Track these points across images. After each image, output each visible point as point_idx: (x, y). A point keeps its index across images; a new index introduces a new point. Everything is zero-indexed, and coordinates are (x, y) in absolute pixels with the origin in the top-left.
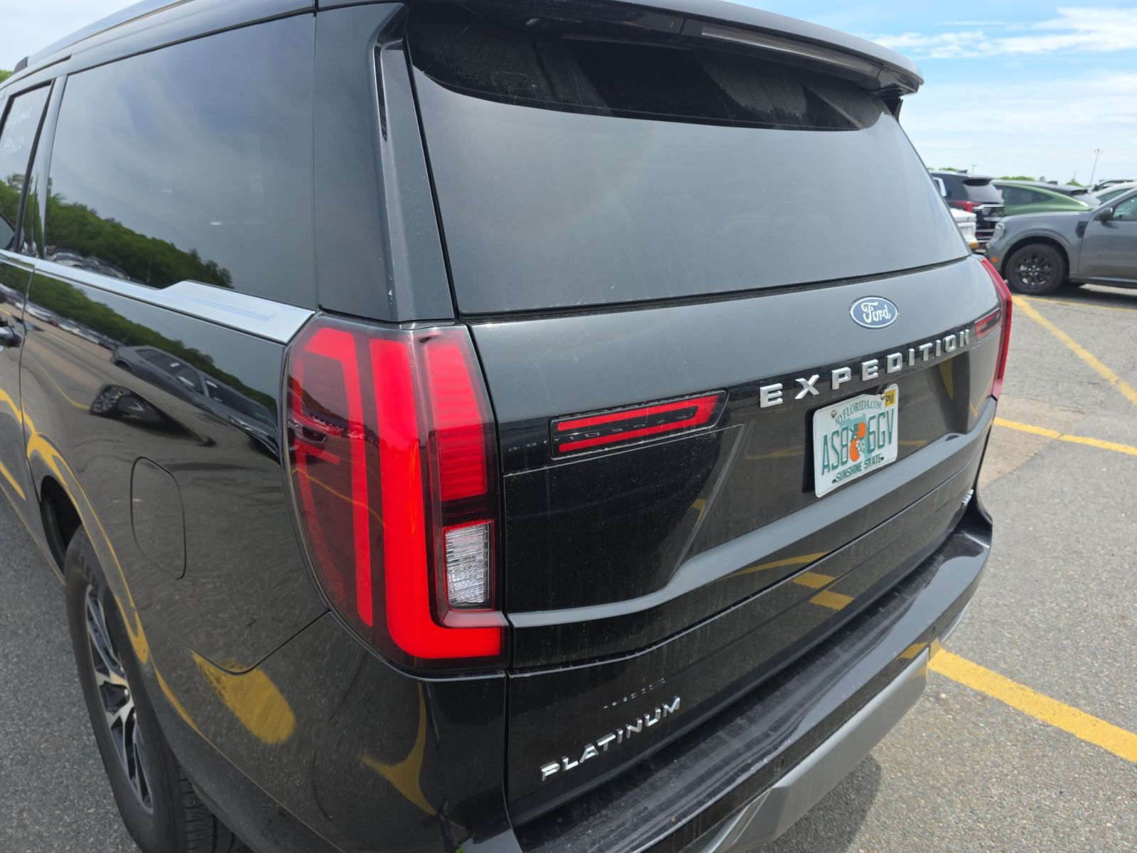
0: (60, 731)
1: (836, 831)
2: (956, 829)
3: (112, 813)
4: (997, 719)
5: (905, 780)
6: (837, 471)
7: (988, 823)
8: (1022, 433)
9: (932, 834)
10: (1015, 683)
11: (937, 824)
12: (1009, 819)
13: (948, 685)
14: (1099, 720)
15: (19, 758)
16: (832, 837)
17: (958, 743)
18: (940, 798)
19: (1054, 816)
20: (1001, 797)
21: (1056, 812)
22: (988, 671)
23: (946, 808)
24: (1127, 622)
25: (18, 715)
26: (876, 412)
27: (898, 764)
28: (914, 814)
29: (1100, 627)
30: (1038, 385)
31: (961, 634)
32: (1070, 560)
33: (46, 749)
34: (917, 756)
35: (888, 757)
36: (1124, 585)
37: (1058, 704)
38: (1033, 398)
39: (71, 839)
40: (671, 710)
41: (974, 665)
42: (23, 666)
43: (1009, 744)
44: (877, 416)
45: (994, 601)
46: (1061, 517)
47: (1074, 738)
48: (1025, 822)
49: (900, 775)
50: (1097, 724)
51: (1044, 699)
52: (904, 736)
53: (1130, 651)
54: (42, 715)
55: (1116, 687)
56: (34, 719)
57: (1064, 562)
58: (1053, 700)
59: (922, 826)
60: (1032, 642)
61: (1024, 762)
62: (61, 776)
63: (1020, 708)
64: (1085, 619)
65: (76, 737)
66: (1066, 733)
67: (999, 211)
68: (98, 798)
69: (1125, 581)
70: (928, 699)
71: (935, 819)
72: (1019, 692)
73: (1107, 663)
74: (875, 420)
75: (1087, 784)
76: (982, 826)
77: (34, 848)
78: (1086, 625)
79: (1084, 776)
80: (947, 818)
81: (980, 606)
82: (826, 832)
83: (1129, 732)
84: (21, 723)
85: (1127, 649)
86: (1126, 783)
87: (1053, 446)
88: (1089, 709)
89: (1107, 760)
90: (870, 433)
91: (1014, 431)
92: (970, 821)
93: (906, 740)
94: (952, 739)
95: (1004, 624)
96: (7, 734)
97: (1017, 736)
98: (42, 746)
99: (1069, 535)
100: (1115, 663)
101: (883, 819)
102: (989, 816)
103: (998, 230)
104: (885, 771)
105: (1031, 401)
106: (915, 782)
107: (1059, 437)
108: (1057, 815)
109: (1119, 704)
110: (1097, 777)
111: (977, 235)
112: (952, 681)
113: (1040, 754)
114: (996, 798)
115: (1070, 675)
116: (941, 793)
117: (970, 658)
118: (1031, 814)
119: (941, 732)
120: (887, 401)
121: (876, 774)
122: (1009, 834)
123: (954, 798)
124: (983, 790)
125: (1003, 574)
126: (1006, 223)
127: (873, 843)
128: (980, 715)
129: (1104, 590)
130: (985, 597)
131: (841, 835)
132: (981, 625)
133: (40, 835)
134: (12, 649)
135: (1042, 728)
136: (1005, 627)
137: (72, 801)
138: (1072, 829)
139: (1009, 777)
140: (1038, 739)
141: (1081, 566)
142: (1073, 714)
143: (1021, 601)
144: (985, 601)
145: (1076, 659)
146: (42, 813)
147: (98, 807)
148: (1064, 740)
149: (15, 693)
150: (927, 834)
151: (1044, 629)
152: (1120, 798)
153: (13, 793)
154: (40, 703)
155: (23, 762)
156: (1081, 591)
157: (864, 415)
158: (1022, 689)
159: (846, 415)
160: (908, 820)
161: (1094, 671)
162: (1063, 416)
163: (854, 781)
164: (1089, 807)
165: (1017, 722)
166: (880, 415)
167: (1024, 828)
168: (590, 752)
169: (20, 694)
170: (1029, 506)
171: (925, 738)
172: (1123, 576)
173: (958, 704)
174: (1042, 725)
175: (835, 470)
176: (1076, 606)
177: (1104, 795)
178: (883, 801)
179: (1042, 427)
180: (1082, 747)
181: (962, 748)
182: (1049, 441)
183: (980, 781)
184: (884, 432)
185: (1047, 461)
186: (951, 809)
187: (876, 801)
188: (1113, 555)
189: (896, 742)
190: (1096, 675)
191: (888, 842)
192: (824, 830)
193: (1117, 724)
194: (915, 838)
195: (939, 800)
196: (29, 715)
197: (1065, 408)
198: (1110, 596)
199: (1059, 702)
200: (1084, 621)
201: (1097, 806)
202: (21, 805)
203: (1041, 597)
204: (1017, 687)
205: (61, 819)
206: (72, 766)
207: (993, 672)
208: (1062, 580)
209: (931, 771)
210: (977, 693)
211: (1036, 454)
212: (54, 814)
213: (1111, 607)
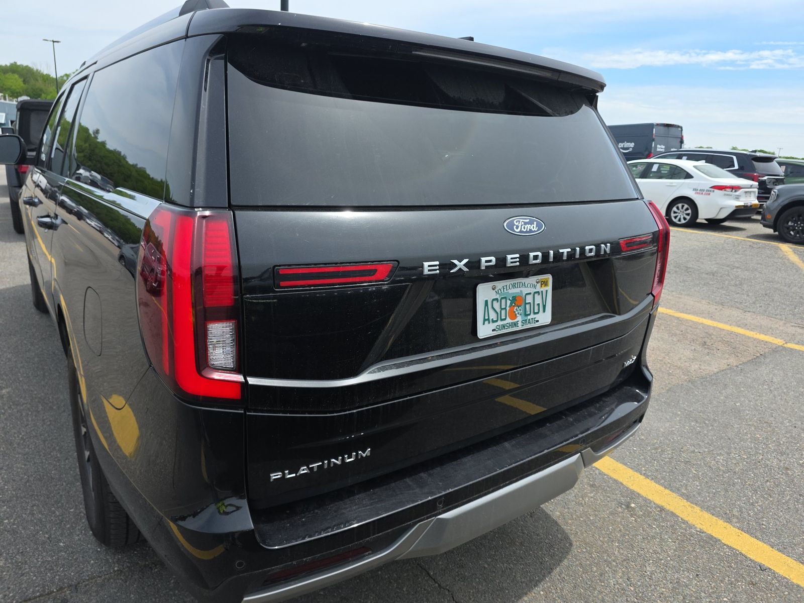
0: (65, 465)
1: (528, 579)
2: (612, 588)
3: (83, 513)
4: (667, 524)
5: (587, 554)
6: (496, 324)
7: (638, 588)
8: (755, 339)
9: (595, 589)
10: (689, 503)
11: (600, 583)
12: (653, 587)
13: (639, 499)
14: (743, 533)
15: (39, 477)
16: (524, 582)
17: (633, 536)
18: (608, 568)
19: (687, 589)
20: (652, 573)
21: (689, 587)
22: (671, 493)
23: (610, 575)
24: (789, 472)
25: (43, 453)
26: (533, 290)
27: (586, 544)
28: (586, 575)
29: (766, 473)
30: (779, 307)
31: (660, 468)
32: (760, 428)
33: (55, 474)
34: (600, 540)
35: (580, 539)
36: (796, 448)
37: (716, 520)
38: (774, 316)
39: (57, 524)
40: (364, 455)
41: (662, 488)
42: (52, 427)
43: (670, 540)
44: (532, 293)
45: (692, 448)
46: (764, 398)
47: (720, 543)
48: (664, 590)
49: (584, 550)
50: (741, 535)
51: (707, 515)
52: (596, 527)
53: (784, 492)
54: (56, 455)
55: (765, 513)
56: (52, 457)
57: (755, 429)
58: (713, 517)
59: (590, 583)
60: (711, 478)
61: (677, 553)
62: (59, 489)
63: (686, 519)
64: (757, 467)
65: (73, 469)
66: (715, 538)
67: (778, 182)
68: (77, 504)
69: (798, 445)
70: (621, 506)
71: (600, 580)
72: (690, 509)
73: (764, 498)
74: (531, 296)
75: (718, 572)
76: (632, 589)
77: (36, 526)
78: (755, 471)
79: (718, 567)
80: (609, 580)
81: (681, 451)
82: (521, 578)
83: (763, 543)
84: (44, 458)
85: (782, 489)
86: (749, 575)
87: (776, 350)
88: (738, 525)
89: (739, 559)
90: (526, 304)
91: (749, 338)
92: (624, 584)
93: (597, 530)
94: (630, 533)
95: (694, 465)
96: (35, 463)
97: (678, 536)
98: (53, 472)
99: (766, 411)
100: (769, 498)
101: (563, 575)
102: (639, 583)
103: (773, 194)
104: (575, 547)
105: (770, 318)
106: (594, 556)
107: (784, 344)
108: (689, 588)
109: (763, 524)
110: (728, 569)
111: (759, 198)
112: (642, 497)
113: (691, 549)
114: (648, 573)
115: (732, 502)
116: (610, 565)
117: (661, 484)
118: (670, 586)
119: (624, 528)
120: (542, 284)
121: (568, 548)
122: (650, 596)
123: (618, 569)
124: (641, 567)
125: (706, 432)
126: (779, 190)
127: (551, 589)
128: (655, 520)
129: (780, 449)
130: (686, 446)
131: (531, 581)
132: (677, 464)
133: (40, 520)
134: (48, 417)
135: (698, 533)
136: (694, 466)
137: (62, 504)
138: (697, 598)
139: (663, 561)
140: (693, 540)
141: (767, 432)
142: (725, 527)
143: (712, 451)
144: (685, 448)
145: (740, 493)
146: (44, 508)
147: (76, 509)
148: (712, 543)
149: (44, 441)
150: (591, 588)
151: (723, 471)
152: (740, 584)
153: (30, 496)
154: (57, 448)
155: (40, 480)
156: (761, 448)
157: (521, 291)
158: (692, 507)
159: (505, 290)
160: (581, 578)
161: (751, 501)
162: (791, 330)
163: (551, 550)
164: (715, 587)
165: (681, 528)
166: (535, 293)
167: (662, 594)
168: (303, 470)
169: (47, 442)
170: (742, 389)
171: (610, 530)
172: (798, 441)
173: (641, 511)
174: (699, 531)
175: (494, 324)
176: (754, 458)
177: (729, 580)
178: (567, 565)
179: (773, 337)
180: (724, 549)
181: (635, 539)
182: (775, 347)
183: (641, 561)
184: (538, 304)
185: (768, 360)
186: (613, 575)
187: (562, 564)
188: (795, 427)
189: (589, 530)
190: (752, 504)
191: (562, 590)
192: (520, 577)
193: (756, 537)
194: (582, 590)
195: (607, 569)
196: (50, 454)
197: (796, 325)
198: (782, 454)
199: (717, 518)
200: (756, 468)
201: (721, 587)
202: (34, 502)
203: (729, 449)
204: (689, 506)
205: (54, 512)
206: (67, 485)
207: (674, 494)
208: (749, 440)
209: (608, 551)
210: (658, 506)
211: (761, 355)
212: (51, 509)
213: (780, 461)
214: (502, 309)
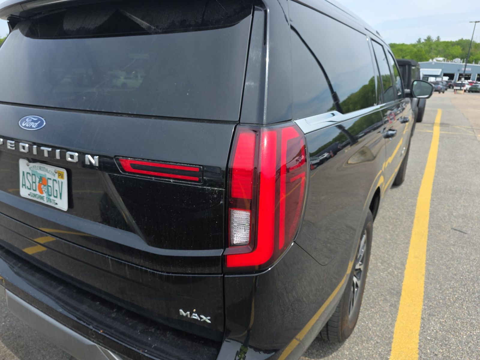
26: (52, 177)
74: (52, 181)
90: (48, 186)
120: (59, 175)
157: (45, 175)
175: (29, 190)
184: (57, 191)
214: (33, 182)
